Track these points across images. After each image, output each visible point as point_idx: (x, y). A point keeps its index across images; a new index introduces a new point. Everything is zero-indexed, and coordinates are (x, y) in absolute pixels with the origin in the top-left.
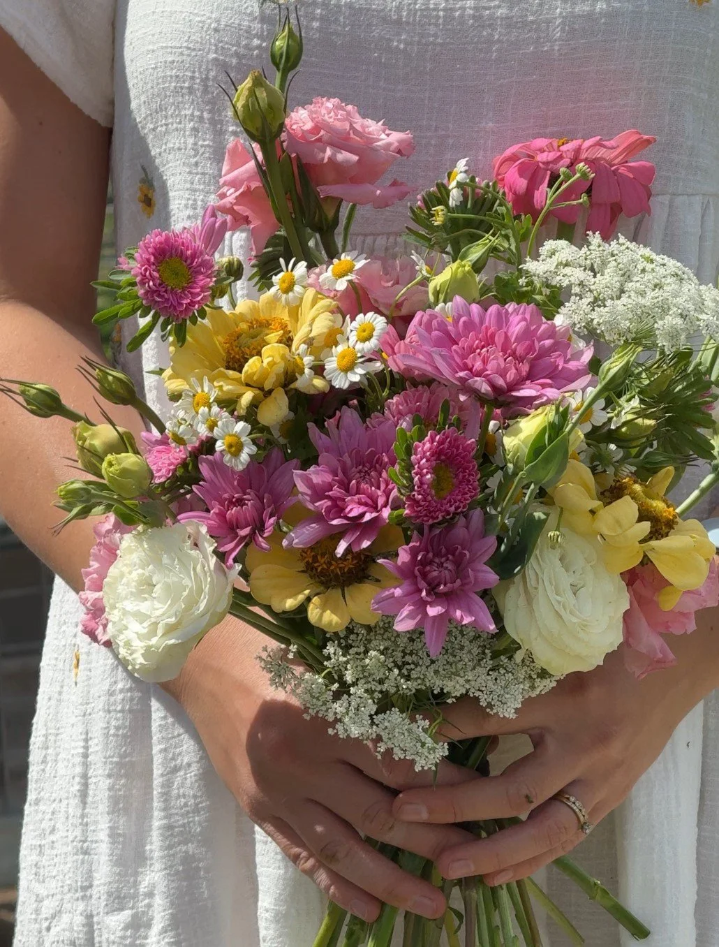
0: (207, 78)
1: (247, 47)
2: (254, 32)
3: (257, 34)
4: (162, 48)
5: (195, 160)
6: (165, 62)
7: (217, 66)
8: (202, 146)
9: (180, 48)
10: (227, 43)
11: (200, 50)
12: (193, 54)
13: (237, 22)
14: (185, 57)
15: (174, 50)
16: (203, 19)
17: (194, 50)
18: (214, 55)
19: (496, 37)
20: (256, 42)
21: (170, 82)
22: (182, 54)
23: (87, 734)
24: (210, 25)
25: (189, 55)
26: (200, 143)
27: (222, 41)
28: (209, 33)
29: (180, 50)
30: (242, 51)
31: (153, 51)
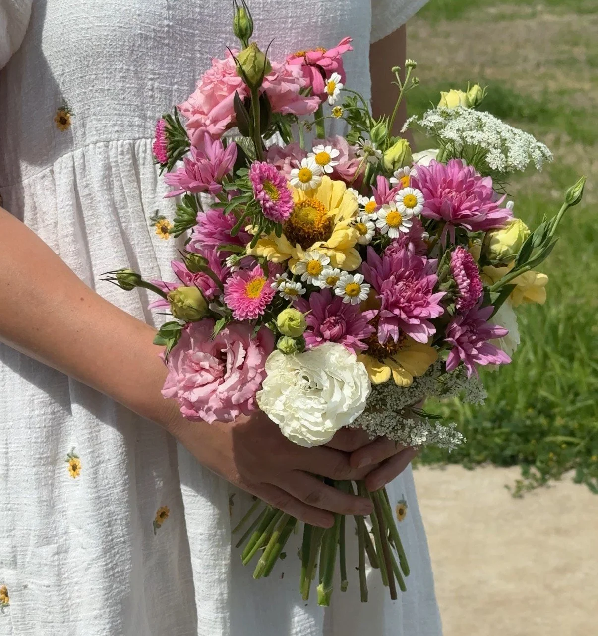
0: (134, 45)
1: (160, 26)
2: (165, 16)
3: (166, 18)
4: (97, 26)
5: (123, 96)
6: (100, 35)
7: (141, 38)
8: (129, 88)
9: (113, 27)
10: (148, 23)
11: (129, 28)
12: (125, 30)
13: (153, 10)
14: (117, 33)
15: (108, 28)
16: (129, 8)
17: (125, 28)
18: (139, 32)
19: (290, 15)
20: (166, 22)
21: (104, 48)
22: (114, 30)
23: (7, 440)
24: (135, 12)
25: (121, 31)
26: (128, 86)
27: (144, 23)
28: (134, 17)
29: (113, 28)
30: (157, 28)
31: (88, 28)
